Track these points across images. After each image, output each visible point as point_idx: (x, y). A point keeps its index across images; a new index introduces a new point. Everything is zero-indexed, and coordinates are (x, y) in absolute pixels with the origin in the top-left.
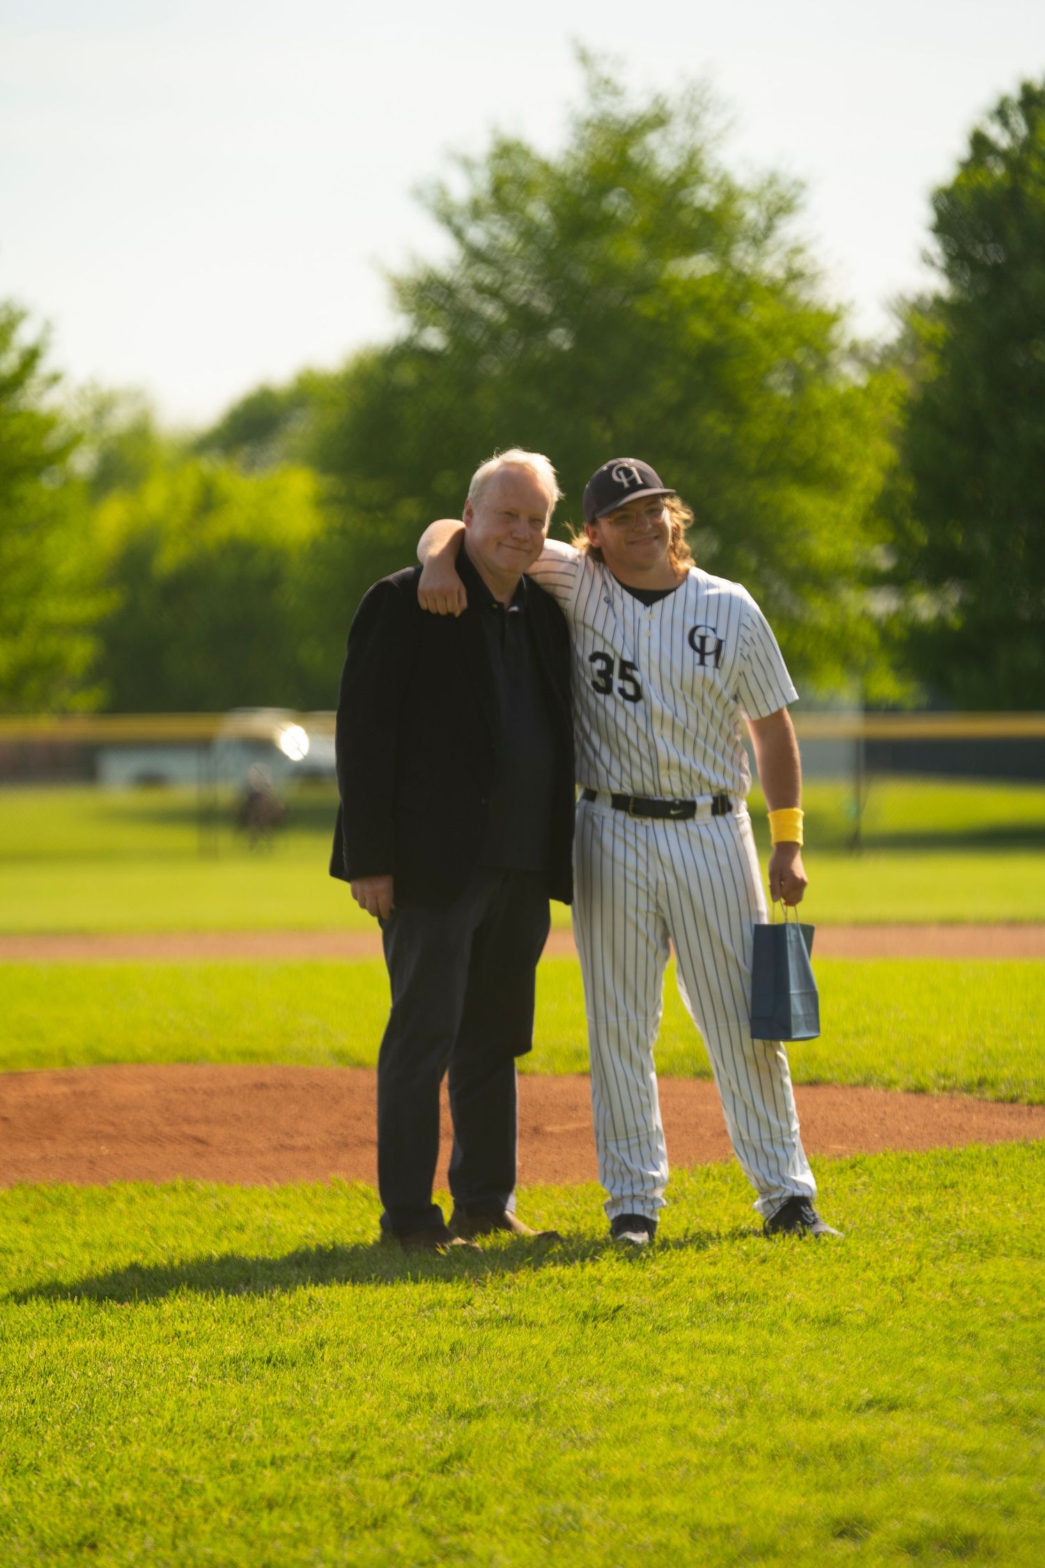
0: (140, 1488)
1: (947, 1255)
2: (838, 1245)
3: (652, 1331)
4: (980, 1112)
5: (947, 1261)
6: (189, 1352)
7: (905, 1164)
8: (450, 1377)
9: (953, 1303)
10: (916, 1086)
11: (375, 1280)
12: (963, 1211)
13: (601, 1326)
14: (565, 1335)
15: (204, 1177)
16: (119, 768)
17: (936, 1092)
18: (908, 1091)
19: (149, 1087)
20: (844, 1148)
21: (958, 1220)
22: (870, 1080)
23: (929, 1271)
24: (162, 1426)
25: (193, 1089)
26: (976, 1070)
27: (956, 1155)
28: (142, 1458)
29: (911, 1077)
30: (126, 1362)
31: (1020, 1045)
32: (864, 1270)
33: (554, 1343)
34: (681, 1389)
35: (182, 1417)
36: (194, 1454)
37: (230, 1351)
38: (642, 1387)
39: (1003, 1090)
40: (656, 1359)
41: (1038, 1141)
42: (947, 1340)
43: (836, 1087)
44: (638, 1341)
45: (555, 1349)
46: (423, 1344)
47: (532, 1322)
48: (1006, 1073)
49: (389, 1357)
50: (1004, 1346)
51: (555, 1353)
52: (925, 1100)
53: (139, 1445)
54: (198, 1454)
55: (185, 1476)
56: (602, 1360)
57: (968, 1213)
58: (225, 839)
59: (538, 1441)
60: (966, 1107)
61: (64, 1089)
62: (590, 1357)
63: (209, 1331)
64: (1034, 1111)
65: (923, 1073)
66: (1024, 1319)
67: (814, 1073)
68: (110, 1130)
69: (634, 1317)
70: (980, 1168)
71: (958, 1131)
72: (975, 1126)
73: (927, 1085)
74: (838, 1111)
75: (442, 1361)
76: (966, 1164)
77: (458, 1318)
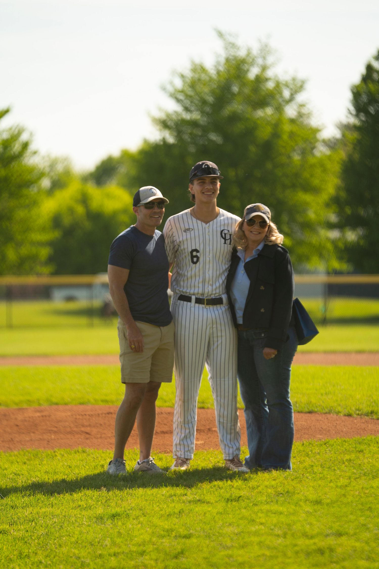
0: (66, 564)
1: (360, 477)
2: (320, 473)
3: (252, 505)
4: (371, 423)
5: (360, 480)
6: (84, 513)
7: (344, 443)
8: (179, 523)
9: (362, 495)
10: (348, 414)
11: (151, 486)
12: (366, 461)
13: (234, 503)
14: (220, 507)
15: (89, 447)
16: (58, 294)
17: (355, 416)
18: (345, 415)
19: (69, 414)
20: (322, 437)
21: (364, 464)
22: (331, 411)
23: (354, 483)
24: (74, 541)
25: (85, 415)
26: (370, 408)
27: (363, 440)
28: (67, 553)
29: (346, 410)
30: (61, 516)
32: (330, 483)
33: (216, 510)
34: (263, 528)
35: (81, 537)
36: (86, 551)
37: (99, 512)
38: (249, 526)
40: (254, 516)
42: (361, 509)
43: (318, 414)
44: (247, 509)
45: (217, 512)
46: (168, 510)
47: (208, 502)
49: (157, 515)
51: (217, 514)
52: (351, 419)
53: (66, 548)
54: (87, 551)
55: (83, 559)
56: (234, 516)
57: (368, 461)
58: (96, 321)
59: (211, 547)
60: (366, 421)
61: (38, 414)
62: (230, 515)
65: (351, 409)
67: (310, 409)
68: (55, 429)
69: (245, 500)
70: (372, 444)
71: (363, 430)
72: (370, 429)
73: (352, 413)
74: (319, 423)
75: (176, 517)
76: (367, 443)
77: (182, 500)
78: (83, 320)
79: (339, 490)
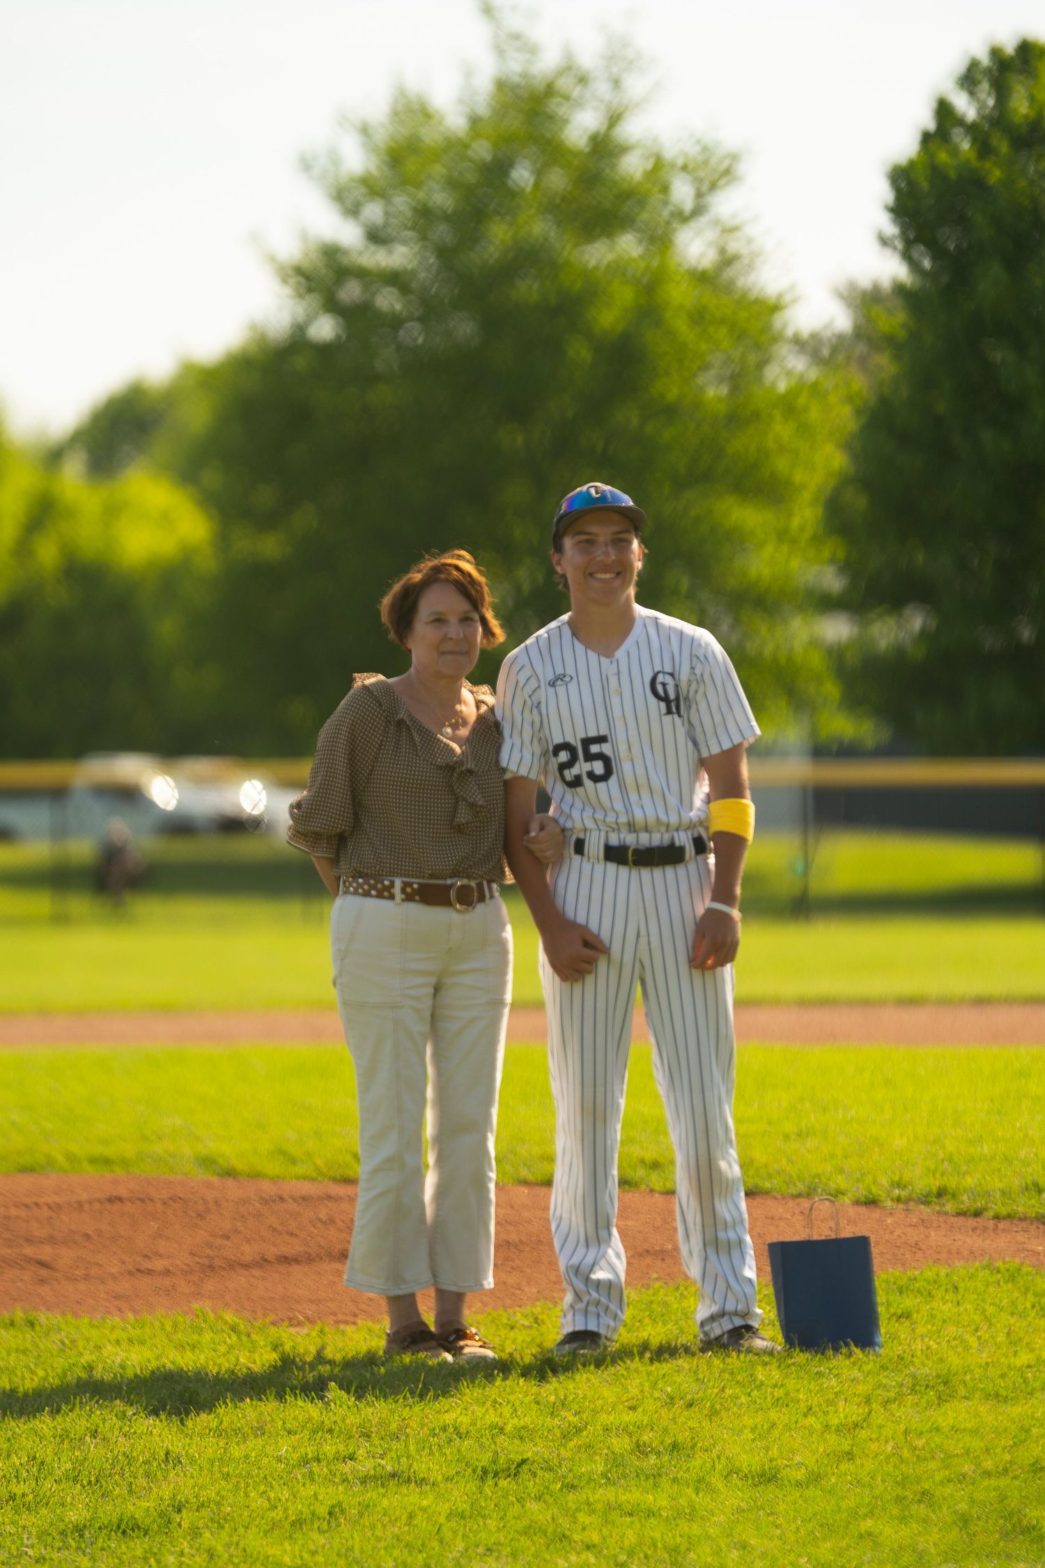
1: (899, 1398)
2: (775, 1386)
3: (561, 1489)
4: (939, 1227)
5: (899, 1405)
6: (26, 1519)
8: (327, 1546)
9: (906, 1454)
10: (866, 1197)
12: (918, 1346)
13: (503, 1483)
14: (460, 1495)
15: (48, 1309)
17: (889, 1203)
18: (857, 1203)
21: (912, 1356)
22: (815, 1189)
23: (879, 1417)
25: (37, 1204)
26: (934, 1178)
27: (910, 1279)
29: (861, 1186)
31: (985, 1147)
32: (805, 1416)
33: (447, 1505)
34: (592, 1560)
37: (73, 1516)
38: (547, 1557)
39: (966, 1202)
40: (564, 1522)
41: (1004, 1262)
42: (899, 1500)
43: (775, 1198)
44: (545, 1502)
45: (448, 1512)
46: (297, 1508)
47: (423, 1479)
48: (969, 1181)
49: (257, 1523)
50: (963, 1506)
51: (448, 1517)
52: (876, 1214)
56: (502, 1525)
57: (924, 1348)
58: (79, 904)
60: (923, 1221)
62: (489, 1522)
63: (48, 1494)
64: (1001, 1226)
65: (875, 1183)
66: (988, 1474)
69: (540, 1473)
70: (939, 1294)
71: (914, 1250)
72: (933, 1244)
73: (879, 1195)
74: (777, 1226)
75: (319, 1528)
76: (922, 1290)
77: (338, 1474)
78: (40, 903)
79: (832, 1438)
